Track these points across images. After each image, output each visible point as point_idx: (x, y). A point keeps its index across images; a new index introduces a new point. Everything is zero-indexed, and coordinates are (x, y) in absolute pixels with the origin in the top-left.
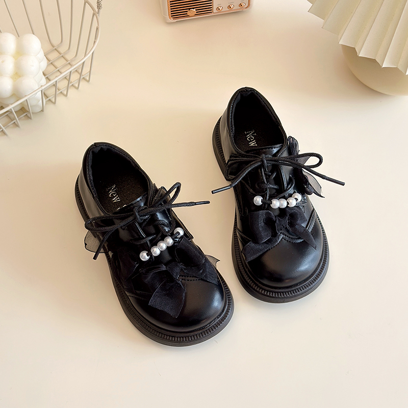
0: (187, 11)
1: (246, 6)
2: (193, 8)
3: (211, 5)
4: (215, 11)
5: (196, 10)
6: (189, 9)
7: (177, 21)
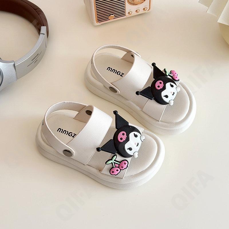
0: (108, 17)
1: (147, 10)
2: (112, 14)
3: (124, 11)
4: (127, 14)
5: (114, 15)
6: (110, 15)
7: (101, 24)
